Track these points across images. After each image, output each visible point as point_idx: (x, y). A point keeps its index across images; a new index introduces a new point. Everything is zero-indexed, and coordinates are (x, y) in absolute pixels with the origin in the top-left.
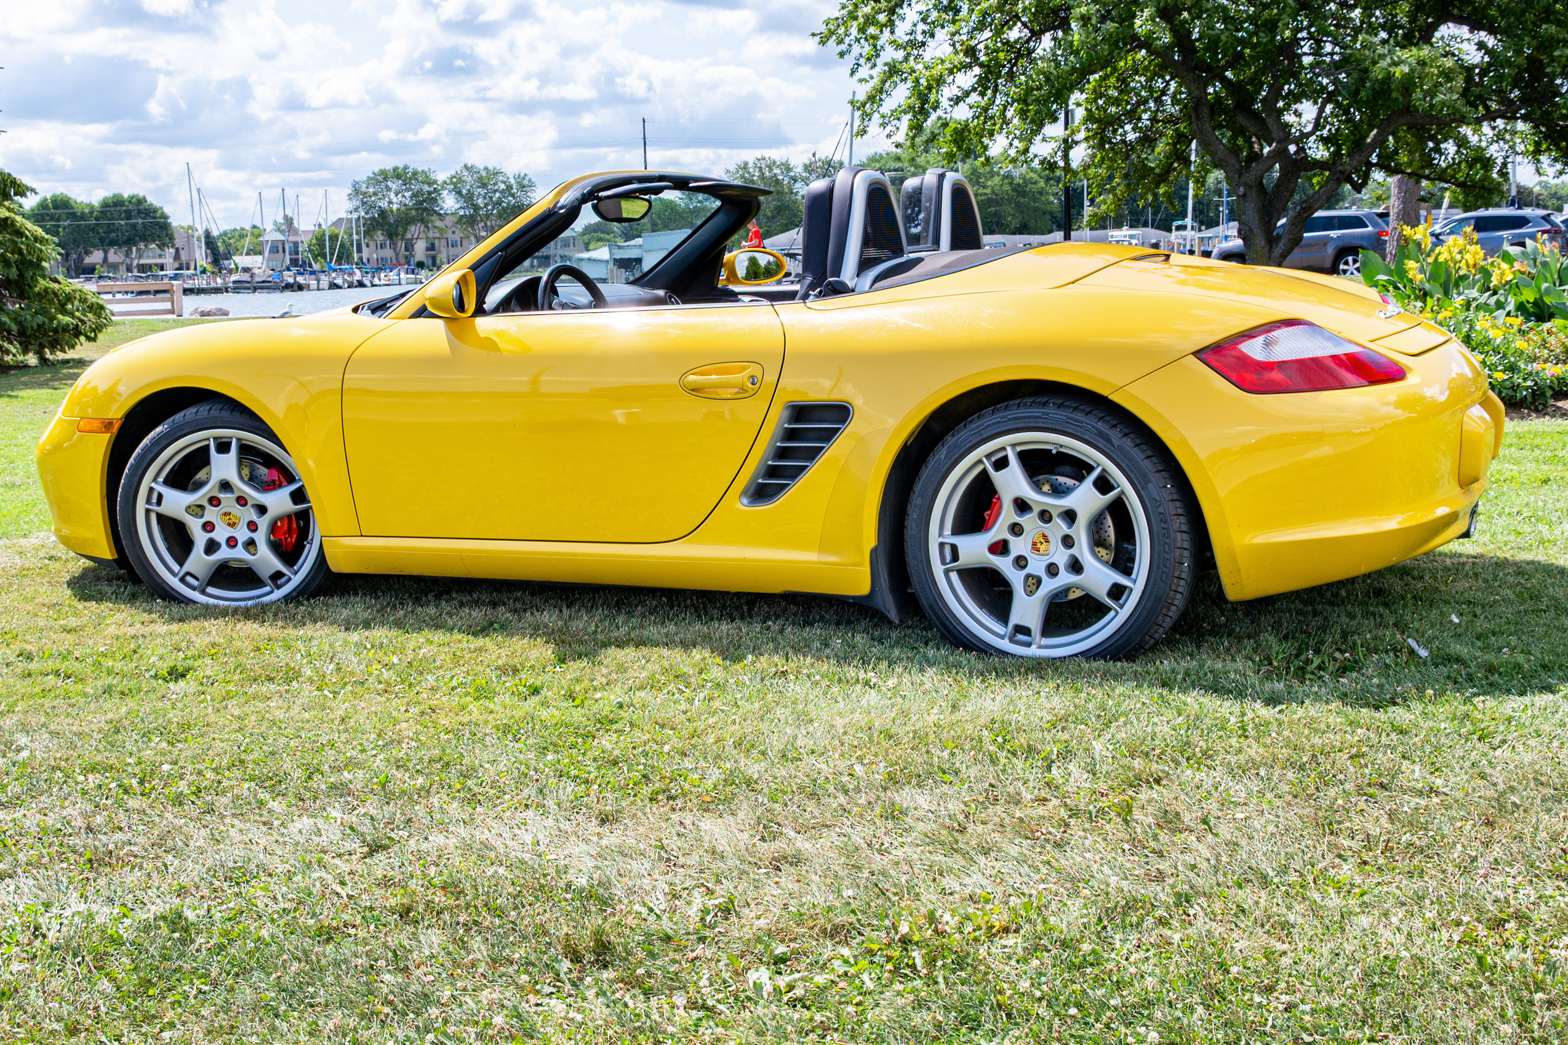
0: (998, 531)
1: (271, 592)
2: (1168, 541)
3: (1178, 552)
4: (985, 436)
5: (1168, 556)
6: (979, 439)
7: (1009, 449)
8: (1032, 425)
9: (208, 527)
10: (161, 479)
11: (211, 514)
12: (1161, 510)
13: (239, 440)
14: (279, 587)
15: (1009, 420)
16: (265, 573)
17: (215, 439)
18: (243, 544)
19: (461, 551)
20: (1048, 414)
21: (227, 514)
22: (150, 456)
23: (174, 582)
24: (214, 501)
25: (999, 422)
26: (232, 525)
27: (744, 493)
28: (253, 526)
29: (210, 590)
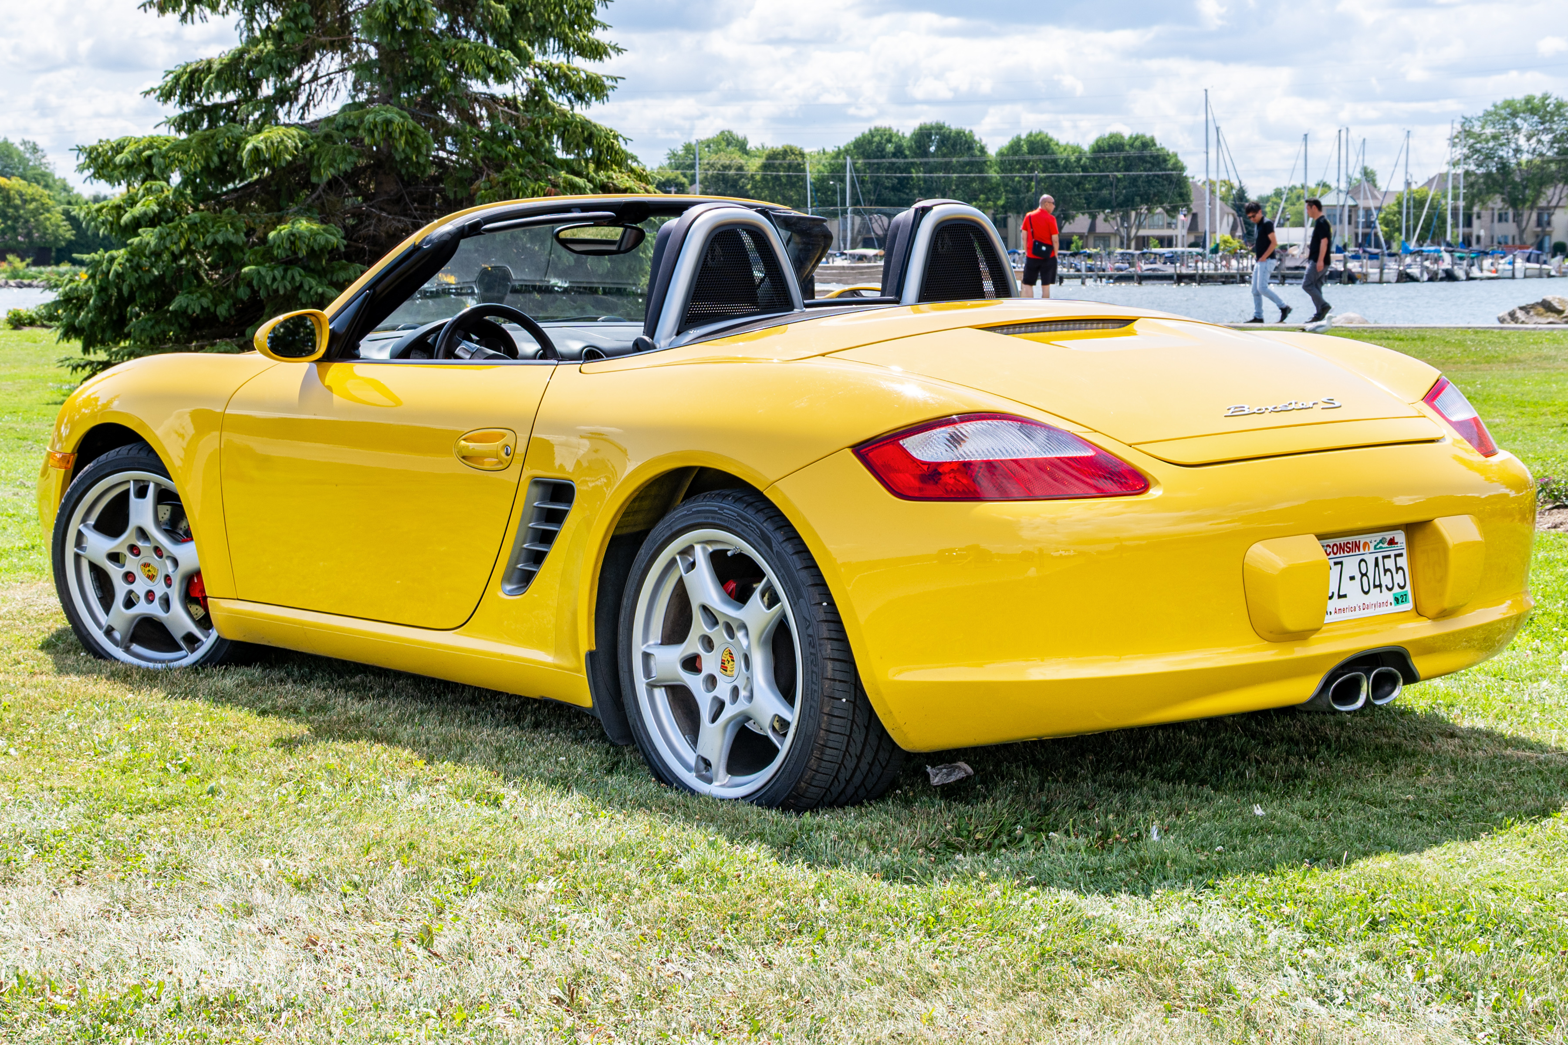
0: (692, 645)
1: (186, 656)
2: (815, 669)
3: (827, 684)
4: (674, 530)
5: (815, 688)
6: (669, 533)
7: (698, 548)
8: (710, 521)
9: (129, 577)
10: (91, 522)
11: (132, 563)
12: (810, 631)
13: (157, 485)
14: (193, 651)
15: (694, 513)
16: (178, 635)
17: (136, 481)
18: (160, 598)
19: (302, 623)
20: (721, 509)
21: (146, 565)
22: (76, 496)
23: (99, 635)
24: (134, 550)
25: (686, 515)
26: (151, 577)
27: (506, 579)
28: (168, 579)
29: (135, 647)
